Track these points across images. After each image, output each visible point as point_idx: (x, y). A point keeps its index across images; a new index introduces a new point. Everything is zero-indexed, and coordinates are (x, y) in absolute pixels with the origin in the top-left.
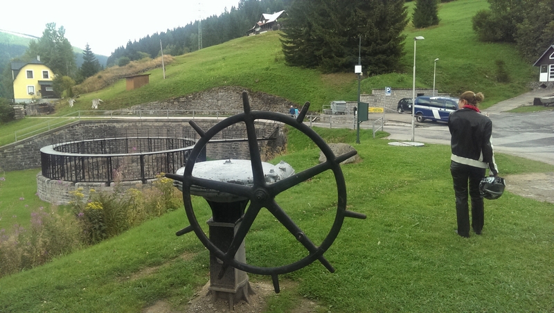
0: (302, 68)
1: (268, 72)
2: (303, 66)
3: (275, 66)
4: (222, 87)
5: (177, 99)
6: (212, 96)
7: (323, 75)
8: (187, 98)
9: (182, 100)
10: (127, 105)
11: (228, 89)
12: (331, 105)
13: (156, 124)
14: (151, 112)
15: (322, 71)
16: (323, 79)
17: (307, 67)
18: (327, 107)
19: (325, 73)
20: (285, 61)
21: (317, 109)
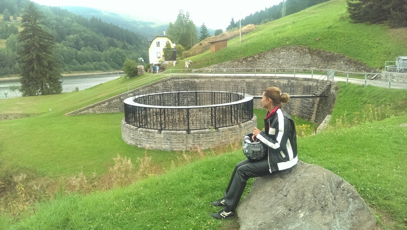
0: (367, 24)
1: (331, 30)
2: (368, 22)
3: (339, 24)
4: (284, 47)
5: (245, 59)
6: (275, 55)
7: (391, 30)
8: (254, 58)
9: (249, 59)
10: (208, 64)
11: (290, 49)
12: (397, 62)
13: (226, 80)
14: (225, 70)
15: (389, 25)
16: (390, 34)
17: (373, 23)
18: (391, 64)
19: (393, 27)
20: (350, 20)
21: (380, 66)
